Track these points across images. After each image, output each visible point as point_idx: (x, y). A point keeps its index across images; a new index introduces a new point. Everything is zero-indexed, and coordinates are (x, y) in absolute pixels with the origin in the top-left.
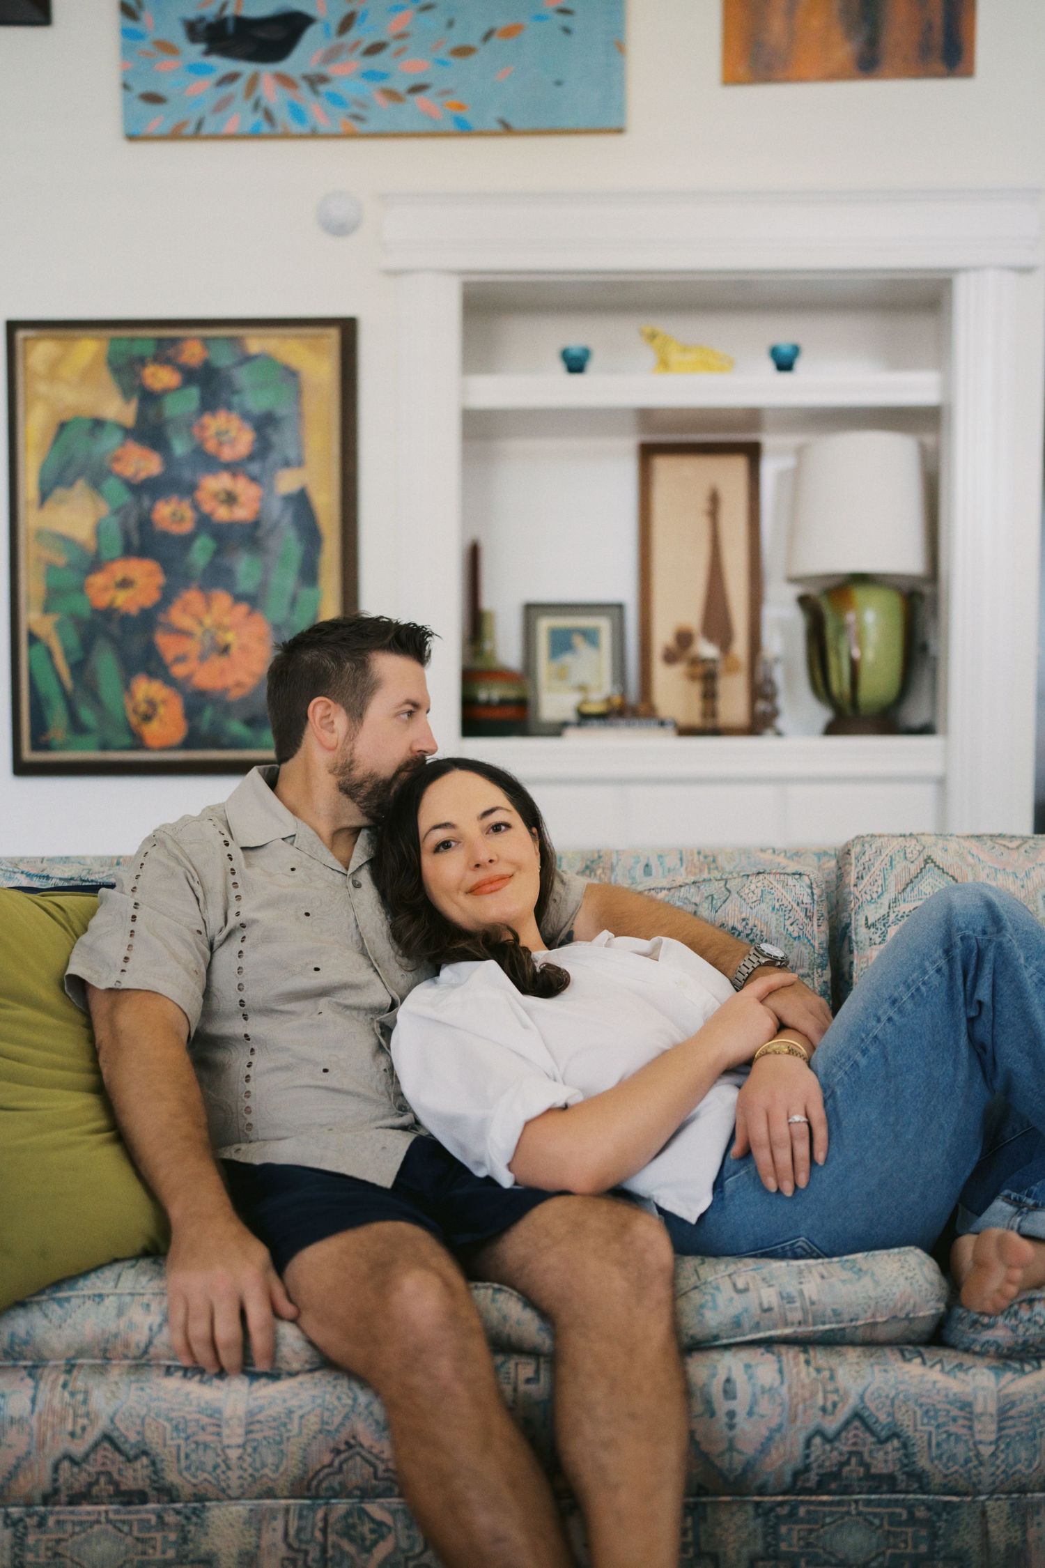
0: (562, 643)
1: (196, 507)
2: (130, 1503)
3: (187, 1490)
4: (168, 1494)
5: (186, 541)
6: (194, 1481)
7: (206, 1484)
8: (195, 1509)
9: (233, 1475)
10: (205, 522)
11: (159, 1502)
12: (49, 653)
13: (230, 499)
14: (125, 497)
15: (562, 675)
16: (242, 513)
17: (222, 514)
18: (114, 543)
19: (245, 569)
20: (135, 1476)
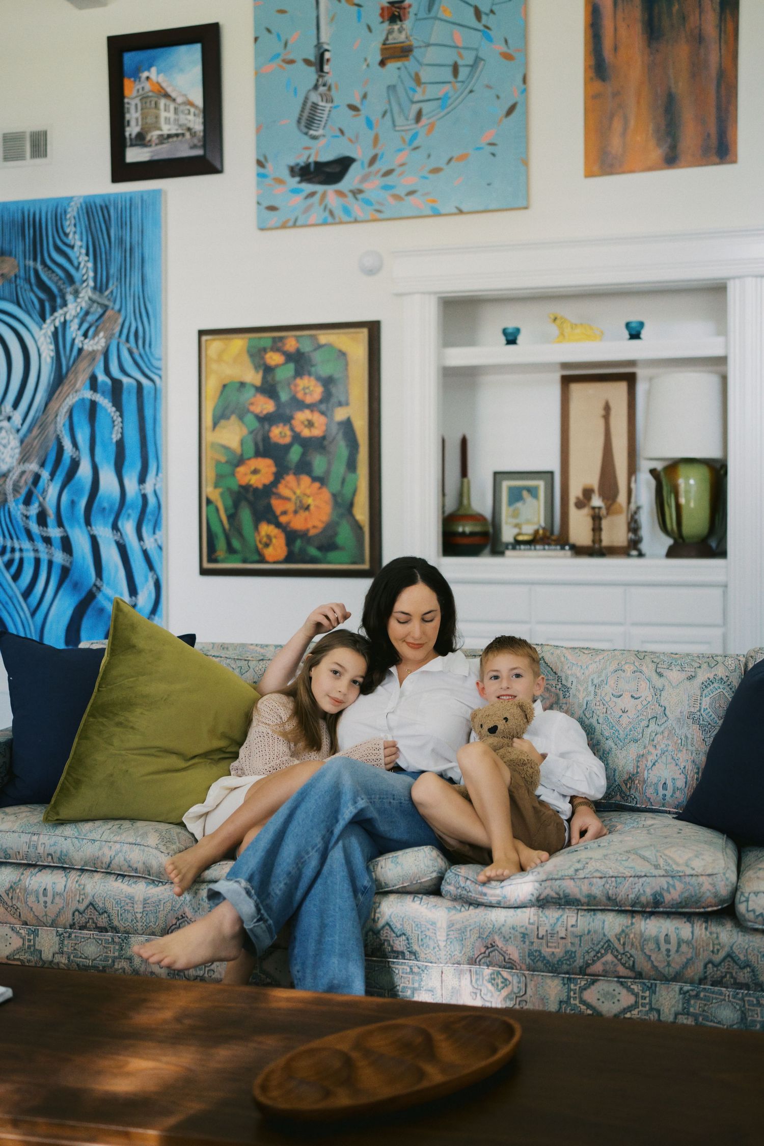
0: (516, 496)
1: (292, 429)
2: (102, 932)
3: (122, 929)
4: (115, 929)
5: (288, 447)
6: (124, 925)
7: (129, 927)
8: (125, 937)
9: (140, 924)
10: (297, 438)
11: (112, 932)
12: (217, 510)
13: (310, 424)
14: (255, 424)
15: (516, 514)
16: (317, 432)
17: (306, 433)
18: (250, 450)
19: (319, 463)
20: (102, 921)
